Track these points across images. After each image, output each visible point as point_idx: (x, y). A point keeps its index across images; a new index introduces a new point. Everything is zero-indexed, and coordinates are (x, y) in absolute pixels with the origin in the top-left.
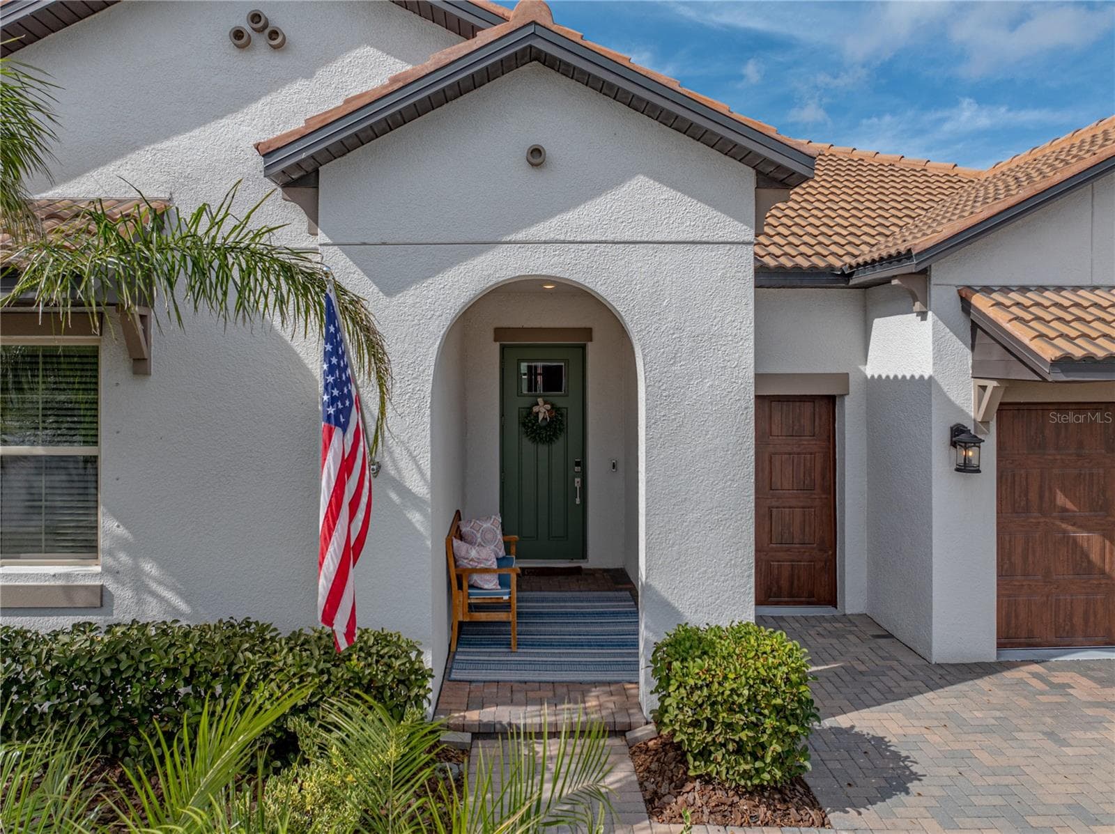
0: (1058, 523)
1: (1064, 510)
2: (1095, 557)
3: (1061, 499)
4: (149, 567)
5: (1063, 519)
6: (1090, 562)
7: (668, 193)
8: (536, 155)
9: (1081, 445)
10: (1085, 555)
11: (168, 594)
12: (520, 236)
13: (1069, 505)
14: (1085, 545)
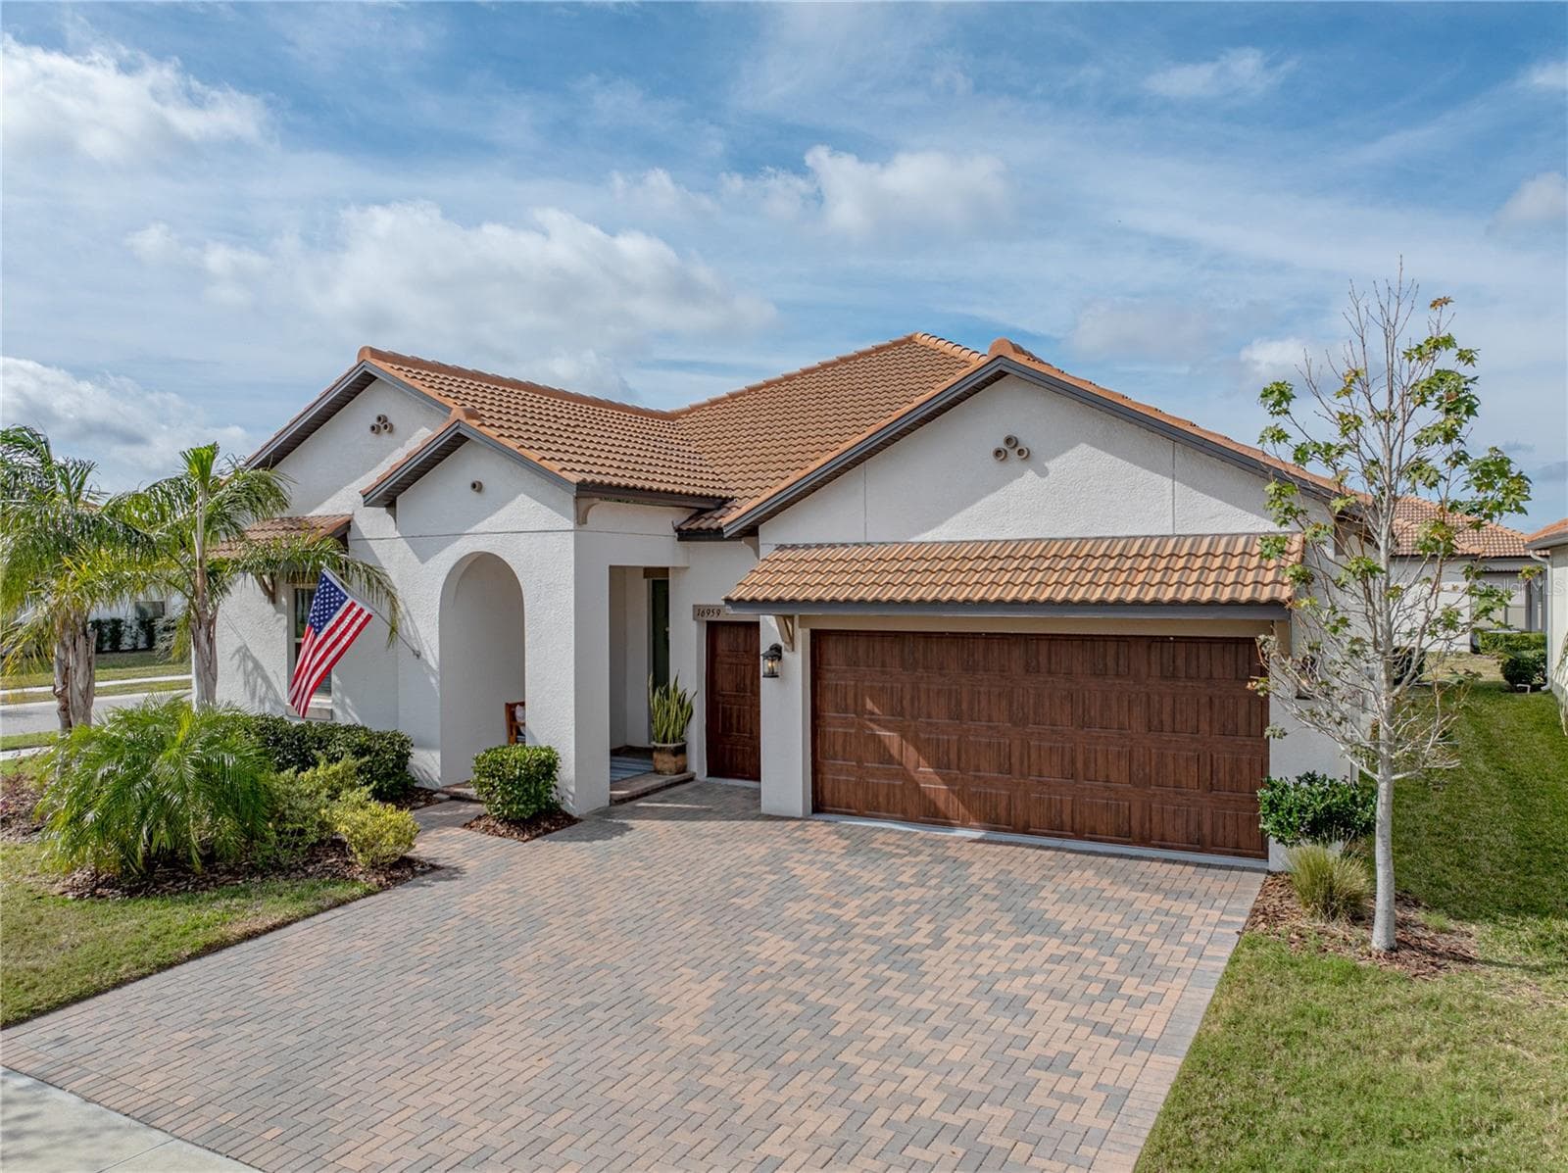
0: (868, 723)
1: (872, 713)
2: (895, 752)
3: (869, 705)
4: (348, 701)
5: (871, 720)
6: (890, 756)
7: (535, 503)
8: (477, 487)
9: (884, 665)
10: (886, 749)
11: (355, 716)
12: (472, 530)
13: (876, 710)
14: (887, 741)
